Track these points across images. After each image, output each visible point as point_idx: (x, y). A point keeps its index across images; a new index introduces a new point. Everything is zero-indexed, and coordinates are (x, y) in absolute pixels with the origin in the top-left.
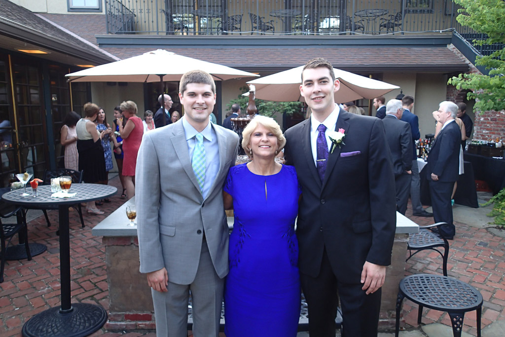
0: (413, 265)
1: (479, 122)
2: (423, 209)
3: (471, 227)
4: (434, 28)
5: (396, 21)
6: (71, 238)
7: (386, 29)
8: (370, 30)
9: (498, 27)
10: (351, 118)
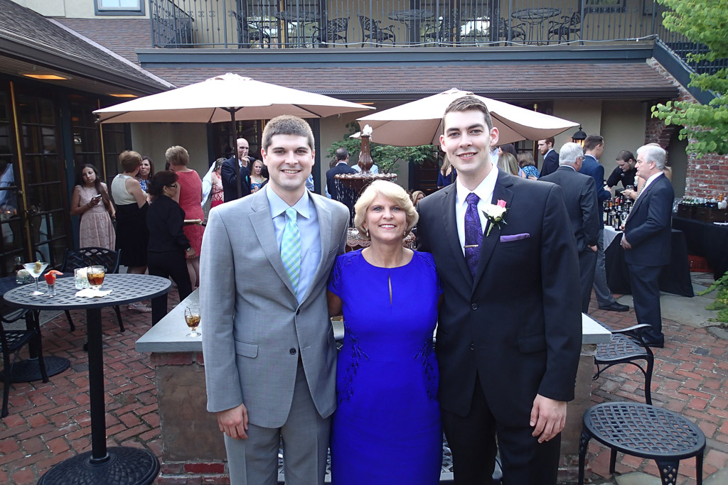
0: (601, 384)
1: (693, 172)
2: (612, 301)
3: (684, 325)
4: (627, 33)
5: (571, 25)
6: (106, 348)
7: (557, 36)
8: (535, 39)
9: (723, 35)
10: (516, 184)
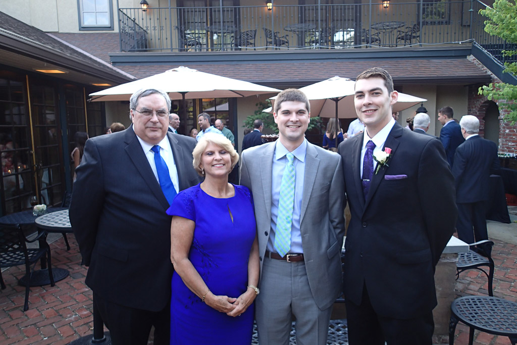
1: (504, 134)
3: (507, 243)
4: (453, 38)
5: (413, 33)
7: (403, 41)
8: (387, 43)
